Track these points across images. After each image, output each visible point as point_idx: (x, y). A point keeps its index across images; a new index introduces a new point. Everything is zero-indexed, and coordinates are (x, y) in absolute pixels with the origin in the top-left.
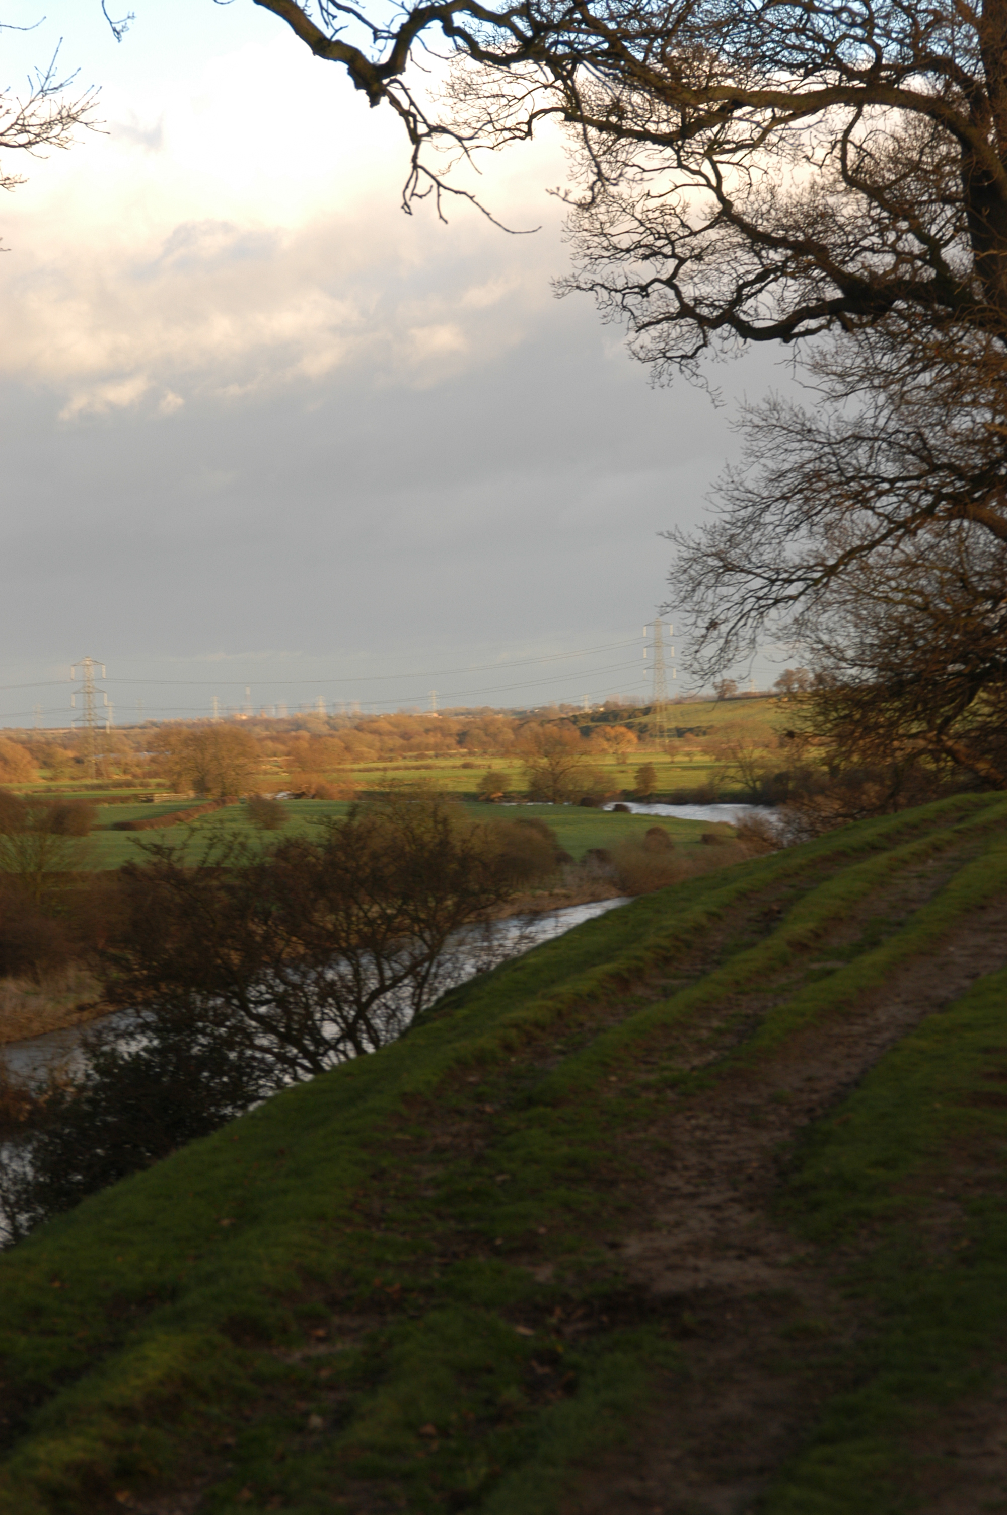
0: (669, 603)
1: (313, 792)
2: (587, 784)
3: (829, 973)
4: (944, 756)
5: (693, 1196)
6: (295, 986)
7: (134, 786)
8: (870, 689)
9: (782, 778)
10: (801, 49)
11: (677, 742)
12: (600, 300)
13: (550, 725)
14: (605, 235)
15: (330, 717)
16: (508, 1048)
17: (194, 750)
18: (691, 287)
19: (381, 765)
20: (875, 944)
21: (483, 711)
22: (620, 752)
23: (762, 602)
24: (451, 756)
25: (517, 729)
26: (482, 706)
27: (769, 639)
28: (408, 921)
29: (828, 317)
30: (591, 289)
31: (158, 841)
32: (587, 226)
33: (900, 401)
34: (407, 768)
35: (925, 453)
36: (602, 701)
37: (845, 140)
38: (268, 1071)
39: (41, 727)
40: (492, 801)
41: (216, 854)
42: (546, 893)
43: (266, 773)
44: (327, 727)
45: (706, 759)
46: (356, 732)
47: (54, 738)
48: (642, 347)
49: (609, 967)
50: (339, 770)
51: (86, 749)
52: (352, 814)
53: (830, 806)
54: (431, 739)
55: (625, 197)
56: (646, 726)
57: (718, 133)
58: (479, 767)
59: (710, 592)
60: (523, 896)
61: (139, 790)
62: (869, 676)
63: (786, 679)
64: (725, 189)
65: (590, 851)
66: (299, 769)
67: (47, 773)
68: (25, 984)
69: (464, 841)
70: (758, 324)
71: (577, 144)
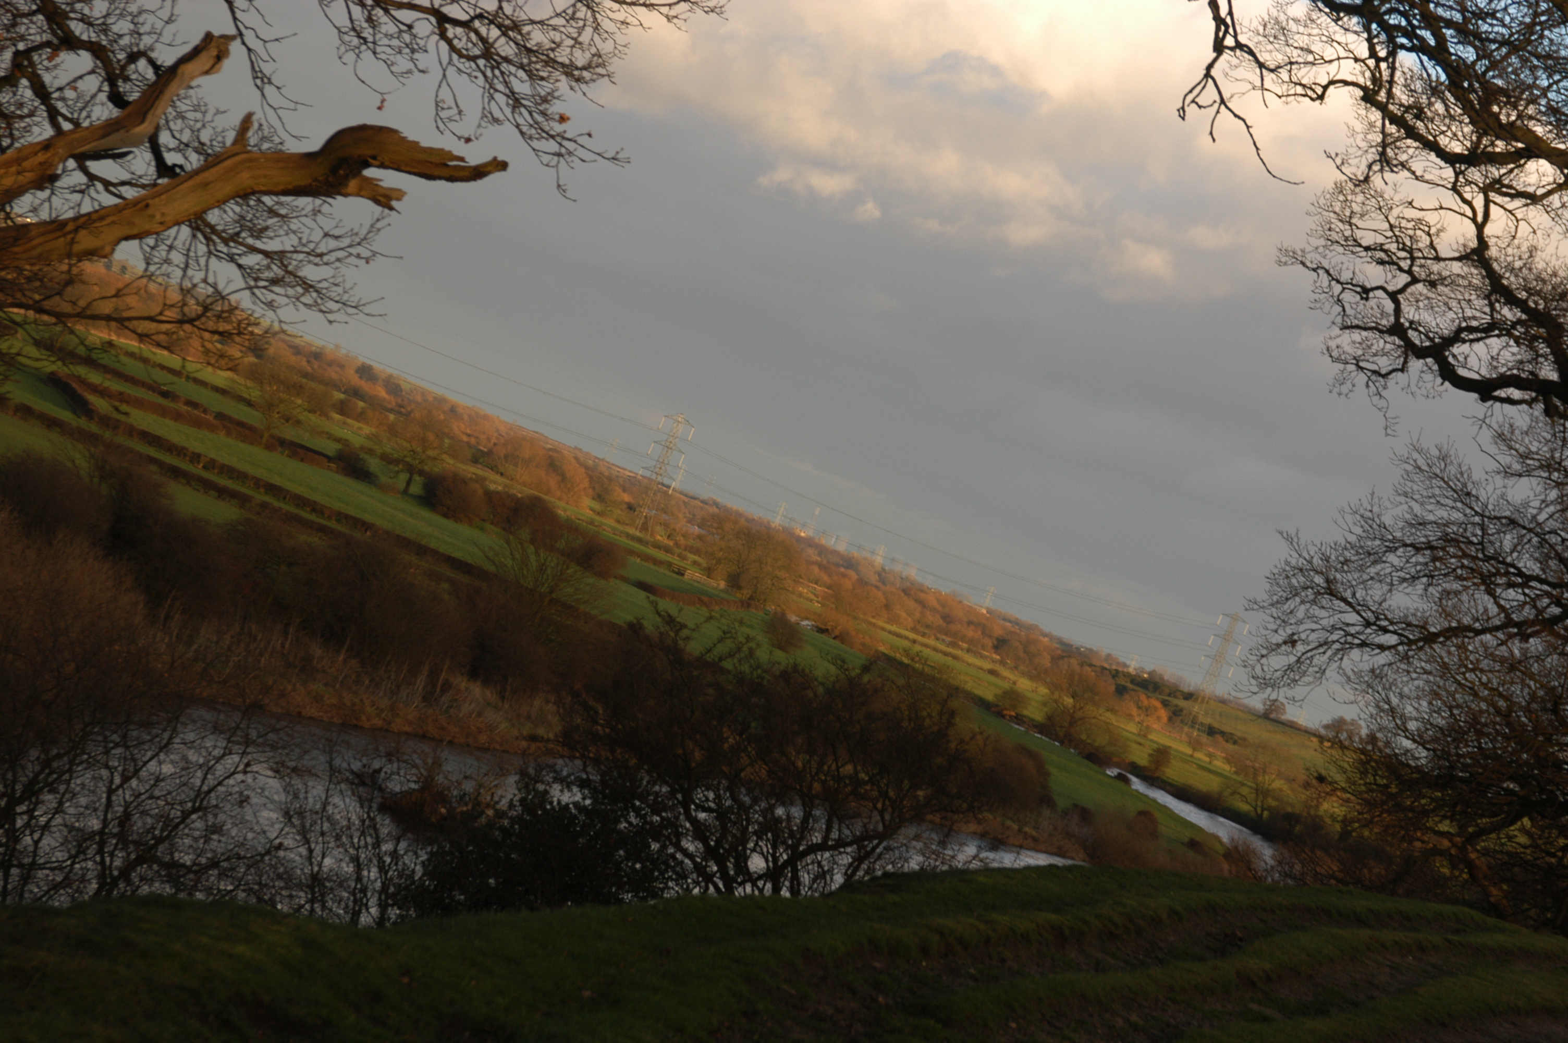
0: (1259, 599)
1: (837, 632)
2: (1101, 741)
3: (1266, 1019)
4: (1461, 866)
6: (741, 805)
7: (672, 554)
8: (1418, 769)
9: (1292, 818)
11: (1204, 738)
12: (1318, 284)
13: (1089, 669)
14: (1351, 224)
15: (884, 570)
16: (924, 951)
17: (743, 545)
18: (1413, 310)
19: (912, 636)
21: (1030, 628)
22: (1145, 724)
23: (1349, 639)
24: (982, 657)
25: (1056, 659)
26: (1032, 622)
27: (1339, 678)
28: (875, 793)
29: (1534, 394)
30: (1314, 270)
31: (674, 612)
32: (1337, 209)
34: (935, 649)
36: (1149, 668)
38: (682, 876)
39: (611, 461)
40: (1003, 716)
41: (722, 649)
42: (1016, 827)
43: (800, 595)
44: (877, 577)
45: (1226, 768)
46: (902, 594)
47: (617, 477)
48: (1338, 347)
49: (1053, 917)
50: (870, 623)
51: (643, 500)
52: (866, 669)
53: (1330, 865)
54: (970, 633)
55: (1386, 196)
56: (1181, 710)
57: (1504, 174)
58: (1005, 678)
59: (1303, 607)
60: (993, 820)
61: (674, 560)
62: (1422, 757)
63: (1338, 725)
64: (1488, 230)
65: (1076, 806)
66: (833, 606)
67: (597, 506)
68: (490, 695)
69: (962, 741)
70: (1462, 372)
71: (1359, 127)
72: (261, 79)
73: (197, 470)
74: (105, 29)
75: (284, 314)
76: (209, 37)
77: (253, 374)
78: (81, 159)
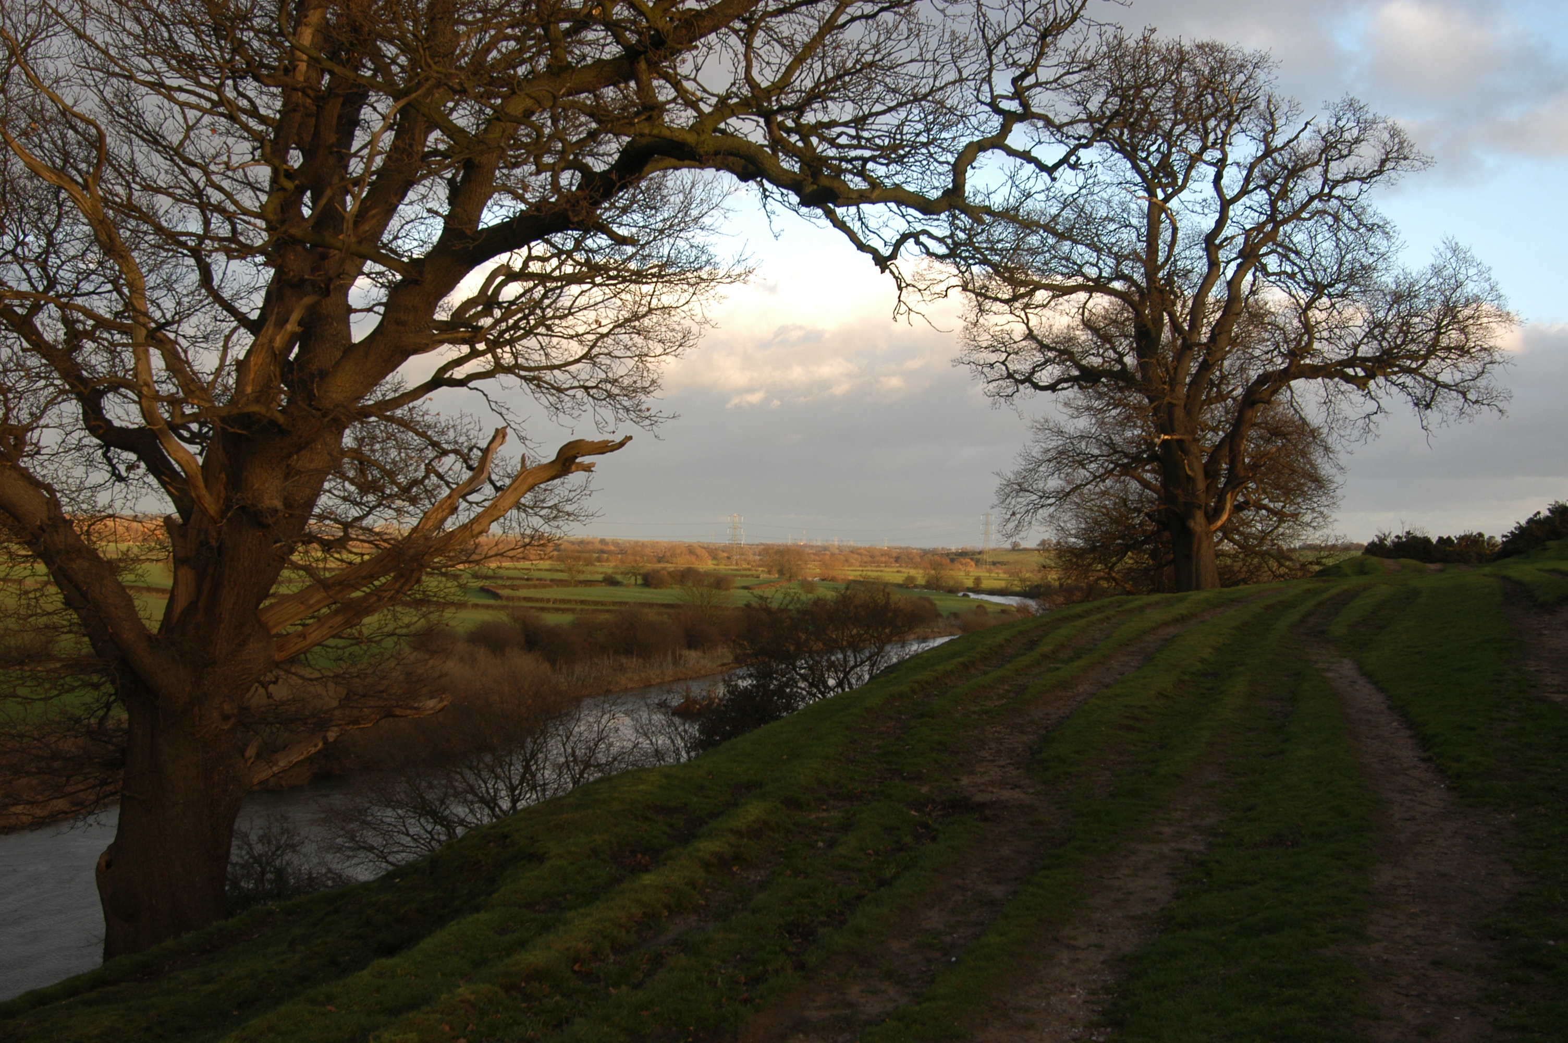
0: (994, 504)
1: (830, 578)
2: (951, 583)
3: (1058, 669)
4: (1111, 581)
5: (993, 761)
6: (817, 662)
7: (752, 571)
8: (1081, 548)
9: (1038, 586)
10: (1067, 267)
11: (992, 567)
12: (972, 369)
13: (936, 556)
14: (976, 341)
16: (913, 691)
17: (779, 557)
19: (861, 569)
20: (1079, 657)
22: (967, 570)
23: (1036, 506)
24: (892, 567)
25: (922, 557)
27: (1038, 523)
28: (869, 637)
29: (1072, 383)
30: (968, 364)
31: (761, 594)
32: (969, 337)
33: (1101, 423)
34: (872, 571)
35: (1112, 445)
36: (960, 547)
37: (1084, 308)
38: (803, 699)
39: (713, 542)
40: (909, 588)
41: (786, 601)
42: (930, 630)
43: (810, 569)
44: (838, 550)
45: (1005, 576)
46: (850, 553)
47: (718, 547)
48: (988, 391)
49: (960, 660)
50: (842, 570)
51: (732, 553)
52: (847, 588)
53: (1060, 600)
54: (883, 559)
55: (987, 325)
56: (979, 560)
57: (1028, 301)
58: (904, 572)
59: (1013, 500)
60: (919, 631)
61: (754, 572)
62: (1081, 543)
63: (1043, 543)
64: (1030, 324)
65: (951, 613)
66: (824, 568)
67: (714, 562)
68: (699, 653)
69: (896, 604)
70: (1041, 384)
71: (966, 302)
72: (522, 439)
73: (550, 605)
74: (456, 442)
75: (565, 528)
76: (497, 430)
77: (559, 559)
78: (464, 496)
